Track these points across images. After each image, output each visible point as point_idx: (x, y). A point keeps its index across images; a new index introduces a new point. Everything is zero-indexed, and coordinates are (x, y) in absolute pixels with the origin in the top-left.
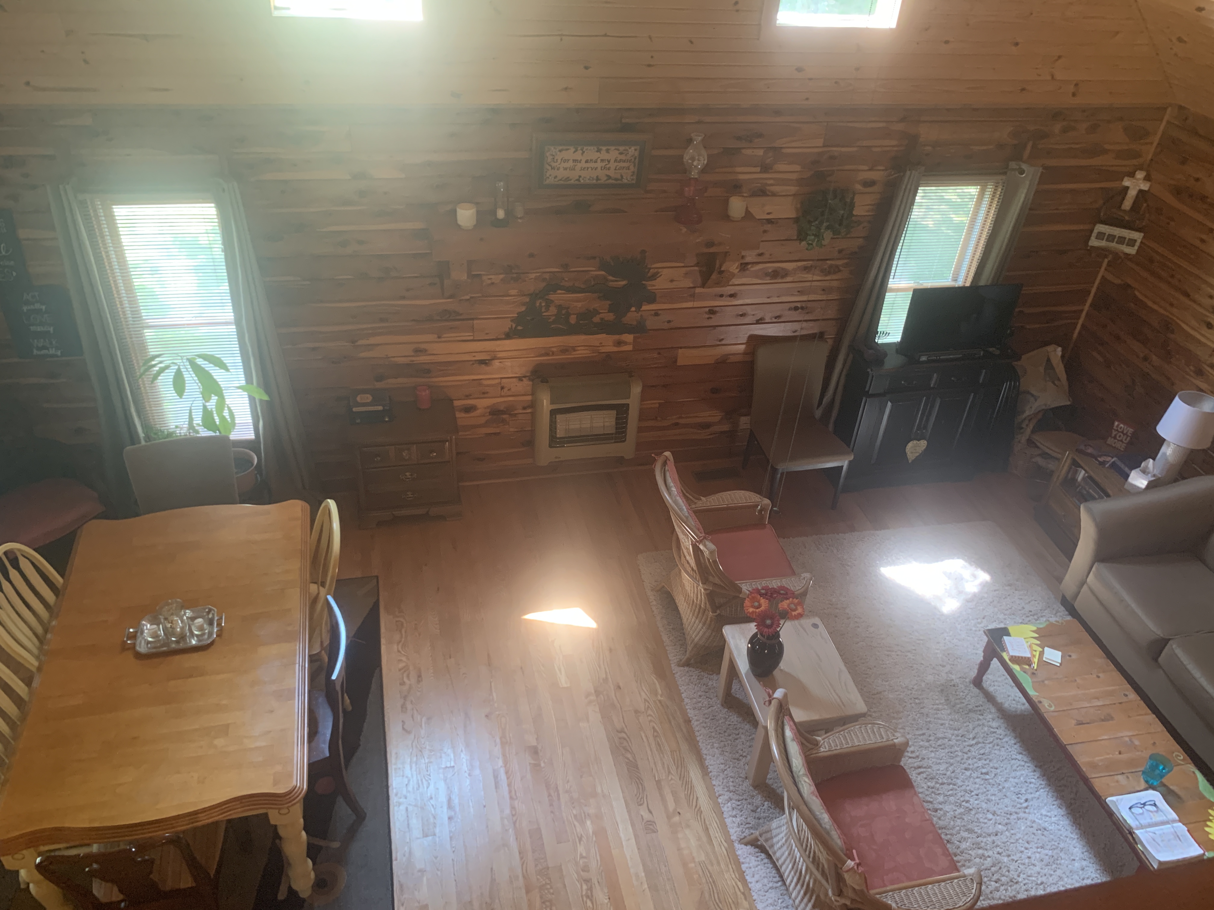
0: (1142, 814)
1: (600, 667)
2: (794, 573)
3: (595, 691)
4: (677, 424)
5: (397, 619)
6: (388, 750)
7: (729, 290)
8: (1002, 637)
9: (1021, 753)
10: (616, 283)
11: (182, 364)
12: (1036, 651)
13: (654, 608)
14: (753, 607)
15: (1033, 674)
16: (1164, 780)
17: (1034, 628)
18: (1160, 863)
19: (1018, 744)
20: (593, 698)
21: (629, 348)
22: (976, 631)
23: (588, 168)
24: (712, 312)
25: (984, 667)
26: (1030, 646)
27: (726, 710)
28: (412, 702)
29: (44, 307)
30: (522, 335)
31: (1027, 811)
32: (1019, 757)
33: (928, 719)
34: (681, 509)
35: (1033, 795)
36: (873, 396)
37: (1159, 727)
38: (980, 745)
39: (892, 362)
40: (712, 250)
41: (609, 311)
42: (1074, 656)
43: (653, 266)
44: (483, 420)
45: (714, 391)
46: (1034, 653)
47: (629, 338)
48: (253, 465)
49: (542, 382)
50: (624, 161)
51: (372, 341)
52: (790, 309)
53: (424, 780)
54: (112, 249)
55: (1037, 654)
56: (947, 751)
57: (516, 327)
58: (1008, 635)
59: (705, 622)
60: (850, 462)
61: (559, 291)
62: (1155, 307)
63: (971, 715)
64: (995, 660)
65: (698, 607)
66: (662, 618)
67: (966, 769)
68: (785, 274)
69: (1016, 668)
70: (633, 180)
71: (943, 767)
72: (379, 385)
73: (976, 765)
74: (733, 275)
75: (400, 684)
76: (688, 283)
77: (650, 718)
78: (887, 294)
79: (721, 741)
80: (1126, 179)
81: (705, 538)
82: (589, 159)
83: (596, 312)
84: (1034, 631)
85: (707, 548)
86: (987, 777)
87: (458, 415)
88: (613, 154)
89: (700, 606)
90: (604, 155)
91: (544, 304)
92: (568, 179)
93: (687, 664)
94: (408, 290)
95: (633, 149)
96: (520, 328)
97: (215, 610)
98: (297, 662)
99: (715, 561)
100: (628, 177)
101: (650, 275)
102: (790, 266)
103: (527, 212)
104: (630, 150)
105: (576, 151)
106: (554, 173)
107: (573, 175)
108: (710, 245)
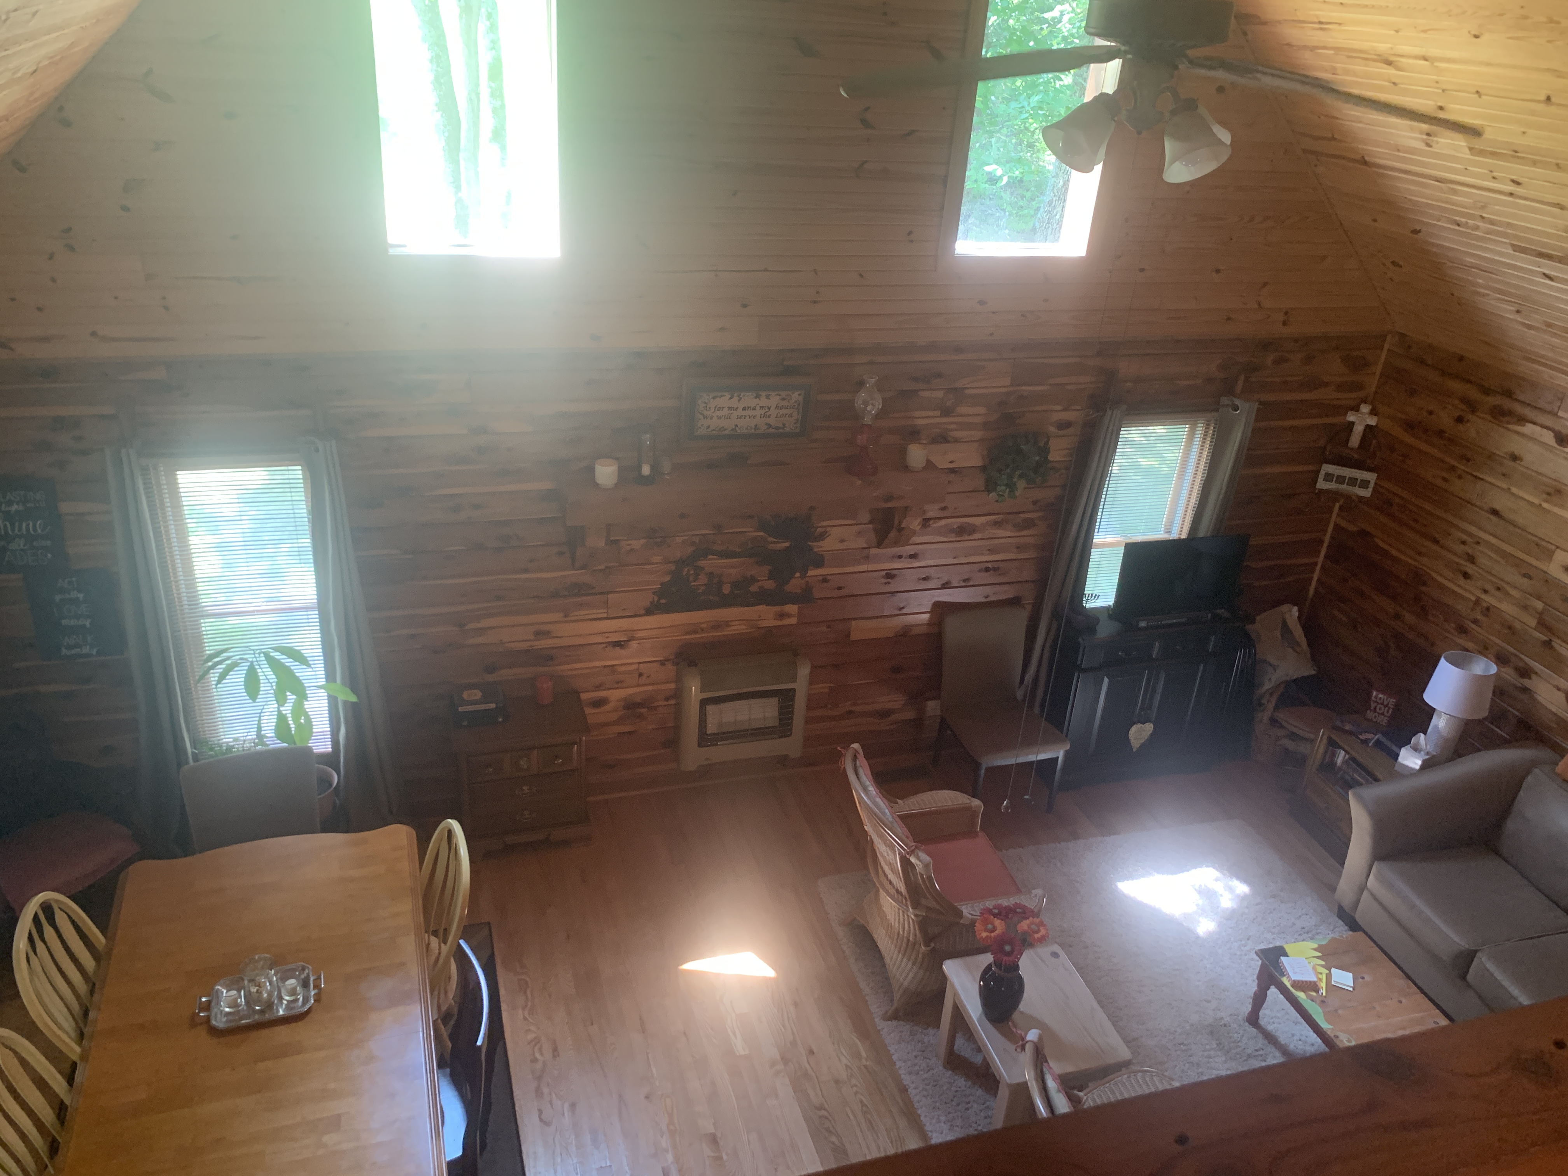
1: (784, 1026)
2: (1021, 891)
3: (782, 1059)
4: (850, 712)
5: (520, 978)
6: (524, 1148)
7: (909, 549)
8: (1279, 958)
10: (777, 545)
11: (254, 659)
12: (1321, 973)
13: (845, 948)
14: (986, 930)
15: (1323, 1002)
17: (1316, 946)
20: (780, 1067)
21: (793, 621)
22: (1241, 955)
23: (745, 416)
24: (890, 576)
25: (1259, 1000)
26: (1314, 968)
27: (950, 1072)
28: (548, 1084)
29: (82, 596)
30: (667, 609)
33: (1200, 1070)
34: (884, 814)
36: (1085, 670)
39: (1105, 630)
40: (889, 505)
41: (769, 579)
42: (1368, 978)
43: (819, 525)
44: (614, 717)
45: (896, 670)
46: (1320, 976)
47: (793, 609)
48: (331, 785)
49: (689, 666)
50: (786, 408)
51: (483, 624)
52: (980, 570)
54: (172, 522)
55: (1324, 977)
57: (658, 601)
58: (1286, 955)
59: (916, 959)
60: (1066, 752)
61: (710, 557)
62: (1402, 557)
64: (1273, 988)
65: (905, 941)
66: (856, 960)
68: (972, 530)
69: (1301, 995)
70: (796, 428)
72: (490, 678)
74: (914, 533)
75: (532, 1061)
76: (861, 543)
77: (855, 1089)
78: (1092, 550)
79: (949, 1113)
80: (1350, 413)
81: (916, 847)
82: (747, 405)
83: (753, 580)
84: (1315, 950)
85: (920, 861)
87: (587, 711)
88: (774, 400)
89: (908, 940)
90: (764, 402)
91: (692, 572)
92: (723, 429)
93: (895, 1016)
94: (531, 561)
95: (797, 393)
96: (663, 601)
97: (310, 967)
98: (421, 1030)
99: (930, 878)
100: (791, 425)
101: (816, 535)
102: (977, 521)
103: (675, 467)
104: (793, 396)
105: (733, 396)
106: (707, 422)
107: (728, 425)
108: (889, 498)
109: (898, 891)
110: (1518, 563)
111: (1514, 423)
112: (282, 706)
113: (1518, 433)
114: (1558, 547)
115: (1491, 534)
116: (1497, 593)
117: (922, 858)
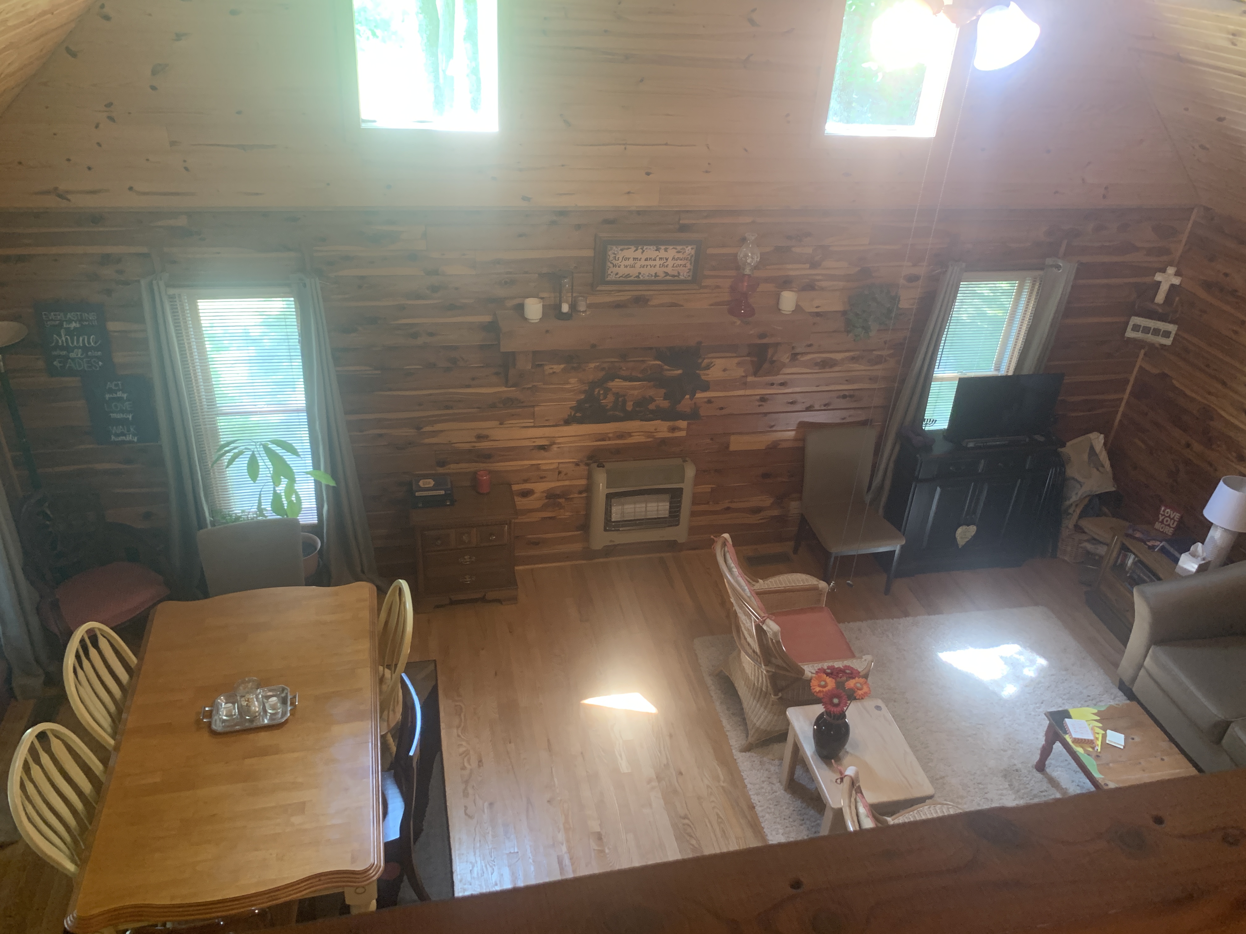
1: (660, 752)
2: (854, 656)
3: (657, 777)
4: (728, 509)
5: (457, 704)
6: (451, 835)
7: (780, 378)
8: (1063, 720)
10: (671, 372)
11: (256, 450)
12: (1098, 733)
13: (713, 694)
14: (820, 686)
15: (1098, 756)
17: (1095, 711)
20: (655, 783)
21: (683, 434)
22: (1035, 715)
23: (647, 266)
24: (763, 399)
25: (1046, 751)
26: (1092, 729)
27: (790, 795)
28: (473, 787)
29: (125, 396)
30: (581, 421)
34: (744, 590)
36: (922, 481)
39: (940, 449)
40: (764, 341)
41: (665, 399)
42: (1137, 739)
43: (706, 357)
44: (539, 504)
45: (766, 476)
46: (1097, 736)
47: (683, 424)
48: (316, 549)
49: (598, 466)
50: (681, 260)
51: (437, 427)
52: (837, 397)
53: (488, 866)
54: (193, 340)
55: (1100, 737)
57: (574, 414)
58: (1070, 717)
59: (767, 705)
60: (902, 547)
61: (617, 380)
62: (1194, 396)
64: (1057, 742)
65: (759, 690)
66: (721, 703)
68: (832, 364)
69: (1079, 750)
70: (689, 276)
72: (441, 470)
74: (784, 365)
75: (462, 769)
76: (740, 372)
77: (713, 804)
78: (932, 383)
79: (786, 827)
80: (1157, 274)
81: (767, 617)
82: (649, 257)
83: (652, 400)
84: (1095, 714)
85: (770, 629)
87: (517, 499)
88: (671, 253)
89: (762, 690)
90: (662, 254)
91: (601, 392)
92: (628, 276)
93: (748, 749)
94: (475, 379)
95: (690, 247)
96: (578, 415)
97: (289, 689)
98: (370, 741)
99: (778, 642)
100: (684, 274)
101: (703, 365)
102: (838, 356)
103: (589, 306)
104: (687, 249)
105: (636, 250)
106: (615, 270)
107: (634, 272)
108: (762, 336)
109: (754, 651)
112: (277, 486)
117: (772, 627)
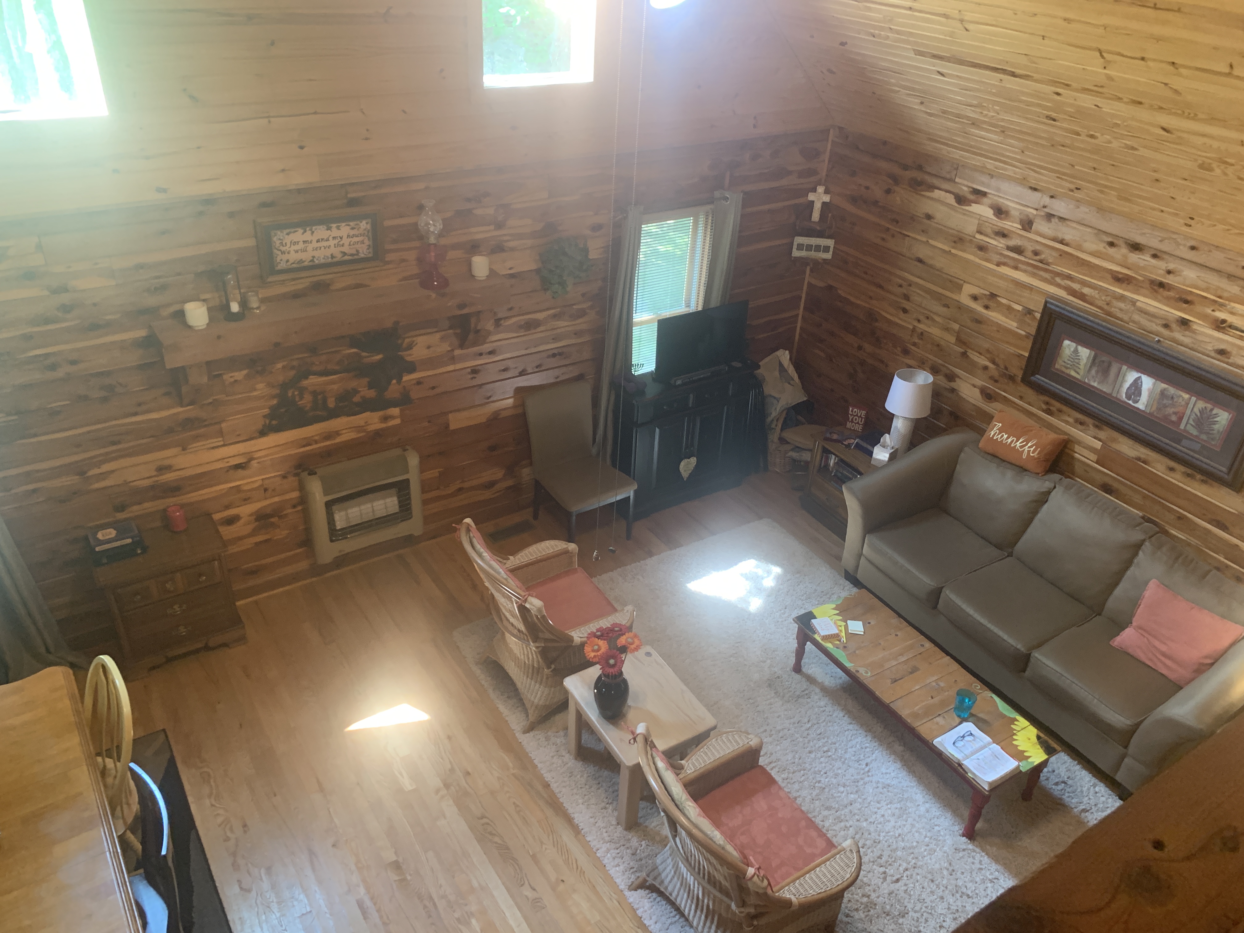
0: (963, 746)
1: (442, 759)
2: (616, 610)
3: (445, 785)
4: (461, 489)
5: (201, 771)
7: (487, 347)
8: (810, 621)
9: (851, 723)
10: (371, 359)
12: (841, 626)
13: (483, 682)
14: (593, 651)
15: (845, 647)
16: (973, 711)
17: (834, 606)
18: (990, 784)
19: (846, 716)
20: (444, 792)
21: (397, 421)
23: (320, 247)
24: (475, 371)
25: (800, 653)
26: (835, 623)
27: (582, 763)
28: (243, 856)
30: (278, 429)
31: (870, 774)
32: (851, 727)
33: (766, 716)
34: (499, 573)
35: (871, 758)
36: (641, 426)
37: (955, 666)
38: (816, 726)
39: (652, 391)
40: (464, 312)
41: (369, 388)
43: (407, 335)
44: (249, 529)
45: (492, 448)
46: (840, 628)
47: (396, 411)
49: (309, 474)
50: (357, 236)
51: (105, 468)
52: (548, 357)
55: (843, 628)
56: (789, 740)
57: (270, 422)
58: (815, 618)
59: (542, 680)
60: (635, 491)
61: (311, 377)
62: (858, 302)
63: (800, 700)
64: (808, 643)
65: (531, 667)
66: (494, 690)
67: (810, 752)
68: (535, 324)
69: (829, 647)
70: (369, 253)
71: (790, 757)
72: (121, 516)
73: (817, 746)
74: (489, 333)
75: (225, 841)
76: (446, 347)
77: (508, 794)
78: (634, 328)
79: (585, 795)
80: (810, 194)
81: (528, 595)
82: (320, 237)
83: (355, 391)
84: (834, 608)
85: (533, 606)
86: (830, 754)
87: (221, 529)
88: (344, 230)
89: (533, 666)
90: (335, 232)
91: (296, 393)
92: (301, 261)
93: (530, 728)
94: (139, 405)
95: (364, 222)
96: (274, 422)
99: (543, 617)
100: (364, 251)
101: (404, 345)
102: (540, 316)
103: (263, 301)
104: (361, 224)
105: (305, 231)
106: (285, 257)
107: (306, 257)
108: (461, 306)
109: (519, 630)
110: (938, 297)
111: (926, 191)
113: (929, 198)
114: (964, 282)
115: (919, 277)
116: (926, 321)
117: (535, 604)
